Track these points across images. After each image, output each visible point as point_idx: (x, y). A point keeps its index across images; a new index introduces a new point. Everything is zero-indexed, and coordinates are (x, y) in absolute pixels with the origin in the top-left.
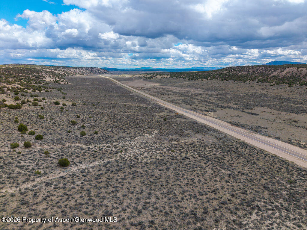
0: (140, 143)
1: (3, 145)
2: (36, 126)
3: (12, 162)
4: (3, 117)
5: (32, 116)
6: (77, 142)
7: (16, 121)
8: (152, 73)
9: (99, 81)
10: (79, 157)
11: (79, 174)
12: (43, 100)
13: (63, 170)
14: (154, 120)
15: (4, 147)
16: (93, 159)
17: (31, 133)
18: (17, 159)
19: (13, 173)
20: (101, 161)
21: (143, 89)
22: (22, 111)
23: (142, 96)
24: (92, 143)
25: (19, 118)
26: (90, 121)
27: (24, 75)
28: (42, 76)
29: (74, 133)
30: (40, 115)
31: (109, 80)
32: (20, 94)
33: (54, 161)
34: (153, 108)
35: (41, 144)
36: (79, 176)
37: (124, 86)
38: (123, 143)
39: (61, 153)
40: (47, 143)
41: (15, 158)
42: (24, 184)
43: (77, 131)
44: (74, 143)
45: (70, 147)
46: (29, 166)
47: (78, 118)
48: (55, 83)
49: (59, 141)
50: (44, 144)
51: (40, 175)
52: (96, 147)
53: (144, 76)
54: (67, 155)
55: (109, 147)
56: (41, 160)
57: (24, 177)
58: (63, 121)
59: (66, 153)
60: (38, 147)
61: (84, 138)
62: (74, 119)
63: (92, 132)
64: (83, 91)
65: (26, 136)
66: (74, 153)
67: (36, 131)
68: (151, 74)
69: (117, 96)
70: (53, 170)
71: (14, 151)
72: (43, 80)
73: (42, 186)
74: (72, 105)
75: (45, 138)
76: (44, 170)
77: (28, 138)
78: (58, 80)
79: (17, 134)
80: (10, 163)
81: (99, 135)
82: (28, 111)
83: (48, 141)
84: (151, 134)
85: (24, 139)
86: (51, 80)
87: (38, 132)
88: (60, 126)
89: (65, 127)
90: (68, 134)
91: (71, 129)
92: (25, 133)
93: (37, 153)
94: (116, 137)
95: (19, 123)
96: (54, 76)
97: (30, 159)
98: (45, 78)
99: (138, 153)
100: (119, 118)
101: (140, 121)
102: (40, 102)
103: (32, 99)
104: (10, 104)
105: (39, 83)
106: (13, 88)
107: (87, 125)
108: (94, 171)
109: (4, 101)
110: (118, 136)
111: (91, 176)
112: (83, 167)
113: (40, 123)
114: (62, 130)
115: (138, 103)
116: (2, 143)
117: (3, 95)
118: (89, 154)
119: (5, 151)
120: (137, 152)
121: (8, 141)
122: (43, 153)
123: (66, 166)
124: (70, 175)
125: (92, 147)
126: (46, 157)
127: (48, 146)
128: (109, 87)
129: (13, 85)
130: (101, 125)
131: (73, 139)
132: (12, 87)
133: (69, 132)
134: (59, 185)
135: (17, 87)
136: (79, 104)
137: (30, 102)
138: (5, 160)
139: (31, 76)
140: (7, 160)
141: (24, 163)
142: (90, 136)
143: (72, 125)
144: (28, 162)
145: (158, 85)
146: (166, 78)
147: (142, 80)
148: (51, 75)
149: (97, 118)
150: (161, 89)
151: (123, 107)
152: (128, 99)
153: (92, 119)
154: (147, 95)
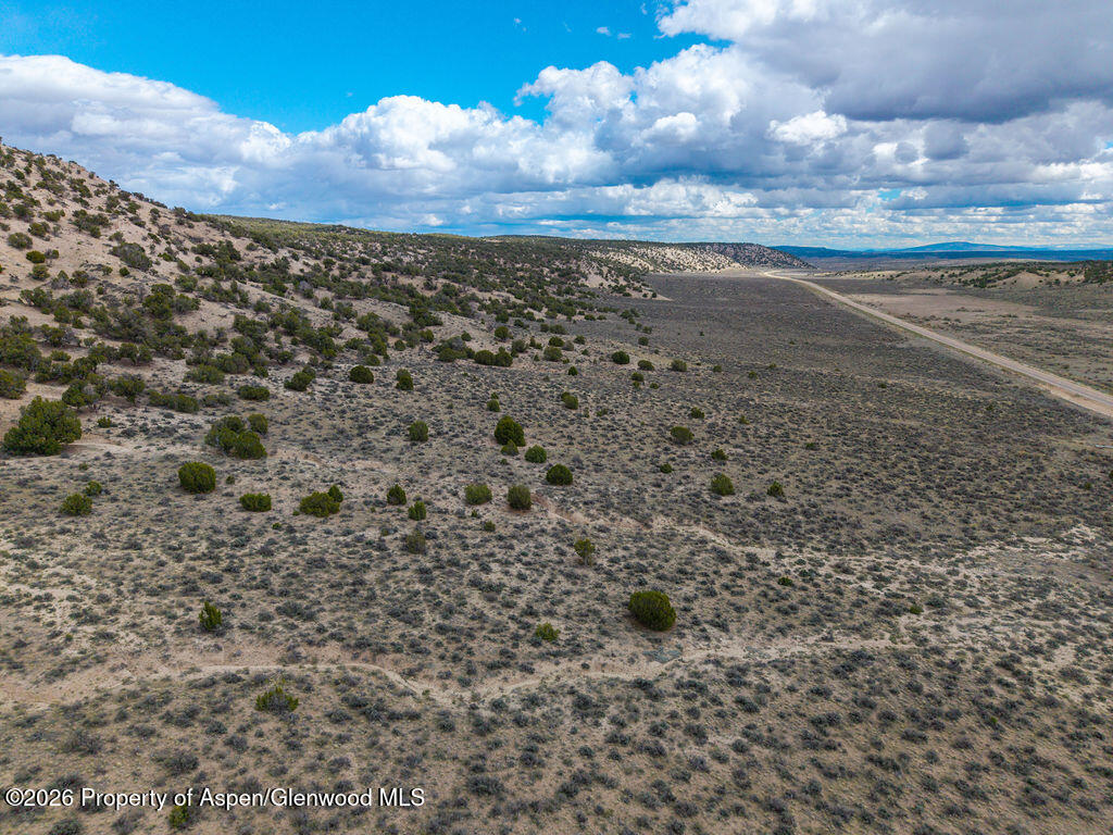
0: (1011, 579)
1: (444, 487)
2: (550, 429)
3: (462, 562)
4: (457, 389)
5: (541, 395)
6: (699, 520)
7: (493, 408)
8: (988, 266)
9: (764, 291)
10: (712, 594)
11: (722, 691)
12: (576, 346)
13: (646, 643)
14: (1050, 471)
15: (445, 493)
16: (780, 621)
17: (536, 457)
18: (480, 552)
19: (460, 613)
20: (817, 637)
21: (953, 327)
22: (513, 373)
23: (959, 356)
24: (763, 538)
25: (503, 398)
26: (745, 435)
27: (527, 266)
28: (578, 271)
29: (684, 477)
30: (568, 394)
31: (802, 289)
32: (511, 322)
33: (612, 590)
34: (1027, 408)
35: (563, 501)
36: (722, 697)
37: (866, 314)
38: (917, 564)
39: (637, 560)
40: (585, 503)
41: (474, 546)
42: (491, 676)
43: (695, 471)
44: (686, 522)
45: (669, 536)
46: (517, 591)
47: (696, 420)
48: (614, 294)
49: (630, 504)
50: (574, 503)
51: (555, 649)
52: (785, 561)
53: (953, 275)
54: (661, 571)
55: (846, 571)
56: (561, 572)
57: (494, 641)
58: (643, 424)
59: (657, 563)
60: (553, 515)
61: (726, 505)
62: (683, 422)
63: (758, 485)
64: (705, 322)
65: (517, 463)
66: (689, 569)
67: (551, 448)
68: (984, 267)
69: (842, 350)
70: (605, 633)
71: (475, 515)
72: (580, 282)
73: (558, 710)
74: (672, 370)
75: (581, 479)
76: (570, 624)
77: (522, 472)
78: (624, 283)
79: (490, 453)
80: (455, 563)
81: (791, 504)
82: (530, 376)
83: (589, 496)
84: (1059, 540)
85: (511, 474)
86: (602, 284)
87: (557, 455)
88: (629, 440)
89: (649, 450)
90: (663, 480)
91: (673, 460)
92: (514, 453)
93: (550, 540)
94: (870, 528)
95: (499, 415)
96: (613, 272)
97: (525, 559)
98: (586, 279)
99: (1012, 635)
100: (864, 436)
101: (974, 467)
102: (567, 349)
103: (544, 340)
104: (482, 349)
105: (568, 292)
106: (494, 303)
107: (734, 450)
108: (792, 690)
109: (466, 337)
110: (879, 522)
111: (782, 717)
112: (734, 649)
113: (563, 422)
114: (638, 458)
115: (940, 382)
116: (442, 477)
117: (466, 321)
118: (756, 591)
119: (446, 512)
120: (1006, 629)
121: (459, 476)
122: (571, 545)
123: (661, 630)
124: (680, 685)
125: (766, 553)
126: (581, 564)
127: (589, 515)
129: (495, 295)
130: (793, 458)
131: (684, 502)
132: (493, 298)
133: (666, 469)
134: (634, 727)
135: (506, 301)
136: (695, 366)
137: (539, 347)
138: (440, 547)
139: (547, 270)
140: (448, 548)
141: (500, 575)
142: (750, 499)
143: (676, 443)
144: (516, 574)
145: (1024, 313)
146: (1067, 283)
147: (945, 291)
148: (605, 269)
149: (771, 429)
150: (1045, 329)
151: (873, 392)
152: (893, 364)
153: (748, 429)
154: (980, 350)
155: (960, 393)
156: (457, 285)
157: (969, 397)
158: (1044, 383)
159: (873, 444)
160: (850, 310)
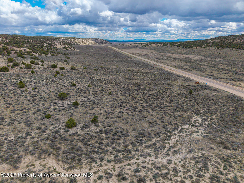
9: (102, 49)
12: (40, 63)
14: (175, 93)
21: (142, 55)
23: (144, 62)
26: (89, 91)
27: (39, 42)
28: (54, 44)
34: (162, 74)
37: (124, 53)
43: (62, 115)
47: (73, 87)
48: (64, 49)
53: (140, 45)
58: (50, 92)
64: (86, 56)
69: (119, 61)
72: (54, 46)
74: (71, 69)
78: (67, 47)
86: (61, 47)
96: (64, 44)
98: (56, 45)
100: (126, 87)
102: (36, 64)
103: (28, 62)
106: (21, 51)
115: (142, 68)
128: (110, 53)
130: (104, 100)
136: (79, 68)
139: (45, 43)
143: (61, 99)
145: (154, 52)
146: (160, 46)
147: (139, 48)
148: (62, 43)
149: (99, 88)
150: (159, 55)
151: (127, 72)
152: (131, 64)
153: (91, 89)
154: (148, 60)
155: (147, 71)
156: (7, 46)
157: (149, 72)
158: (163, 67)
159: (128, 90)
160: (120, 52)
